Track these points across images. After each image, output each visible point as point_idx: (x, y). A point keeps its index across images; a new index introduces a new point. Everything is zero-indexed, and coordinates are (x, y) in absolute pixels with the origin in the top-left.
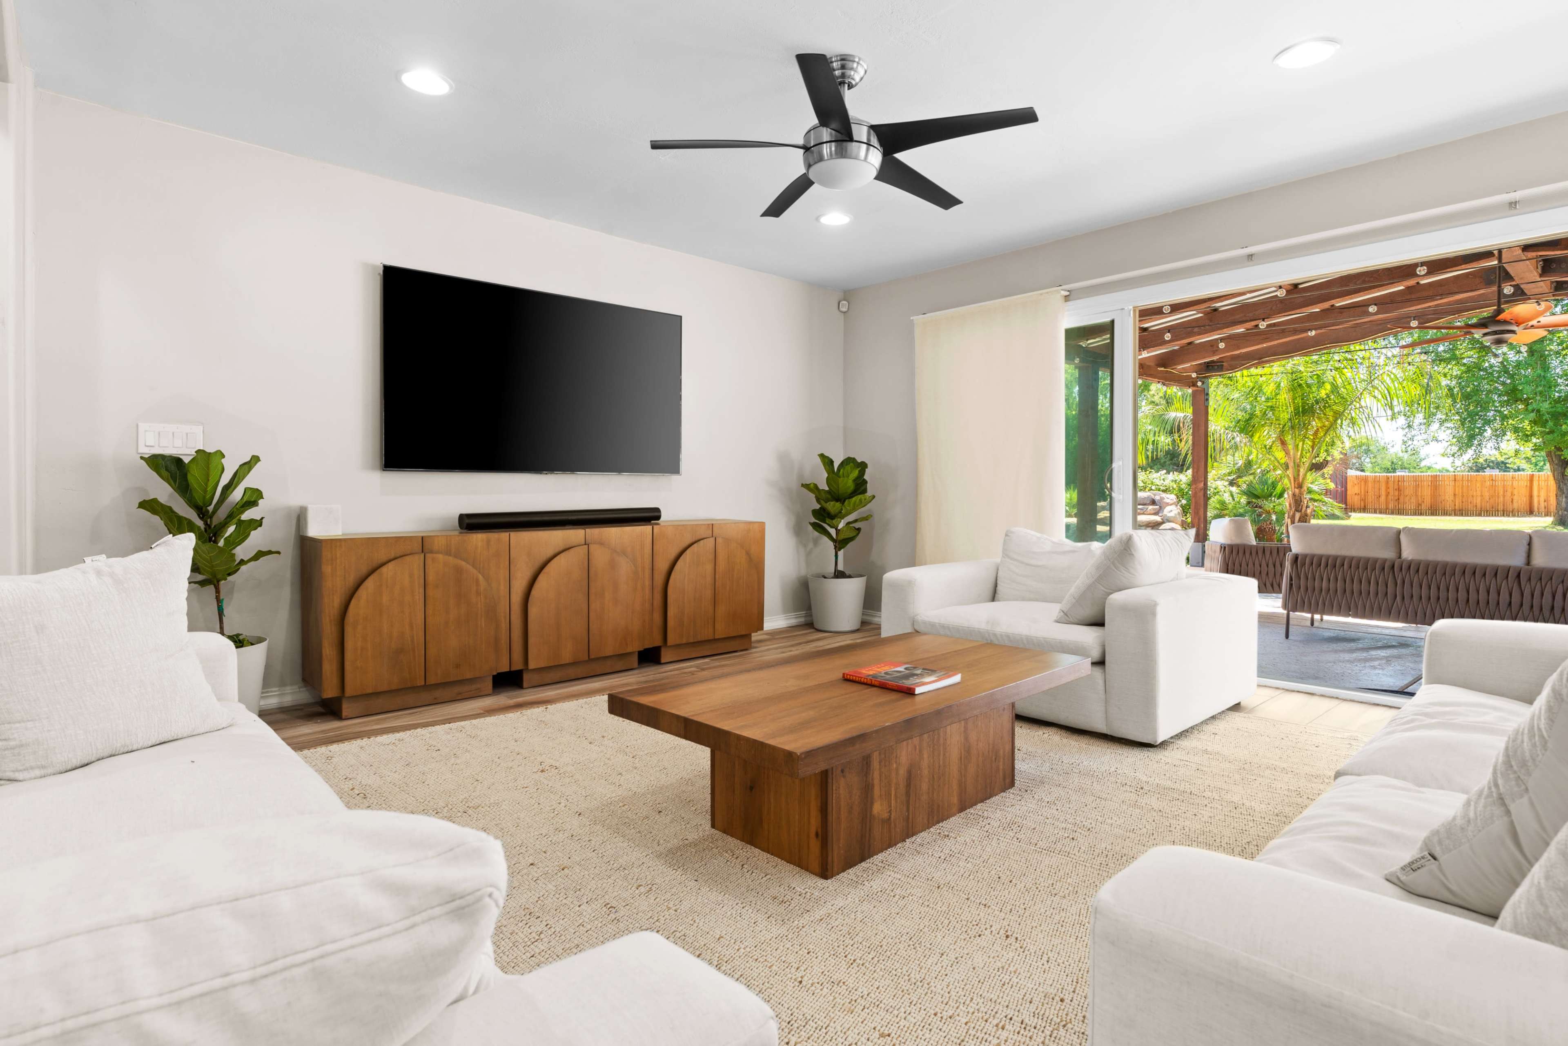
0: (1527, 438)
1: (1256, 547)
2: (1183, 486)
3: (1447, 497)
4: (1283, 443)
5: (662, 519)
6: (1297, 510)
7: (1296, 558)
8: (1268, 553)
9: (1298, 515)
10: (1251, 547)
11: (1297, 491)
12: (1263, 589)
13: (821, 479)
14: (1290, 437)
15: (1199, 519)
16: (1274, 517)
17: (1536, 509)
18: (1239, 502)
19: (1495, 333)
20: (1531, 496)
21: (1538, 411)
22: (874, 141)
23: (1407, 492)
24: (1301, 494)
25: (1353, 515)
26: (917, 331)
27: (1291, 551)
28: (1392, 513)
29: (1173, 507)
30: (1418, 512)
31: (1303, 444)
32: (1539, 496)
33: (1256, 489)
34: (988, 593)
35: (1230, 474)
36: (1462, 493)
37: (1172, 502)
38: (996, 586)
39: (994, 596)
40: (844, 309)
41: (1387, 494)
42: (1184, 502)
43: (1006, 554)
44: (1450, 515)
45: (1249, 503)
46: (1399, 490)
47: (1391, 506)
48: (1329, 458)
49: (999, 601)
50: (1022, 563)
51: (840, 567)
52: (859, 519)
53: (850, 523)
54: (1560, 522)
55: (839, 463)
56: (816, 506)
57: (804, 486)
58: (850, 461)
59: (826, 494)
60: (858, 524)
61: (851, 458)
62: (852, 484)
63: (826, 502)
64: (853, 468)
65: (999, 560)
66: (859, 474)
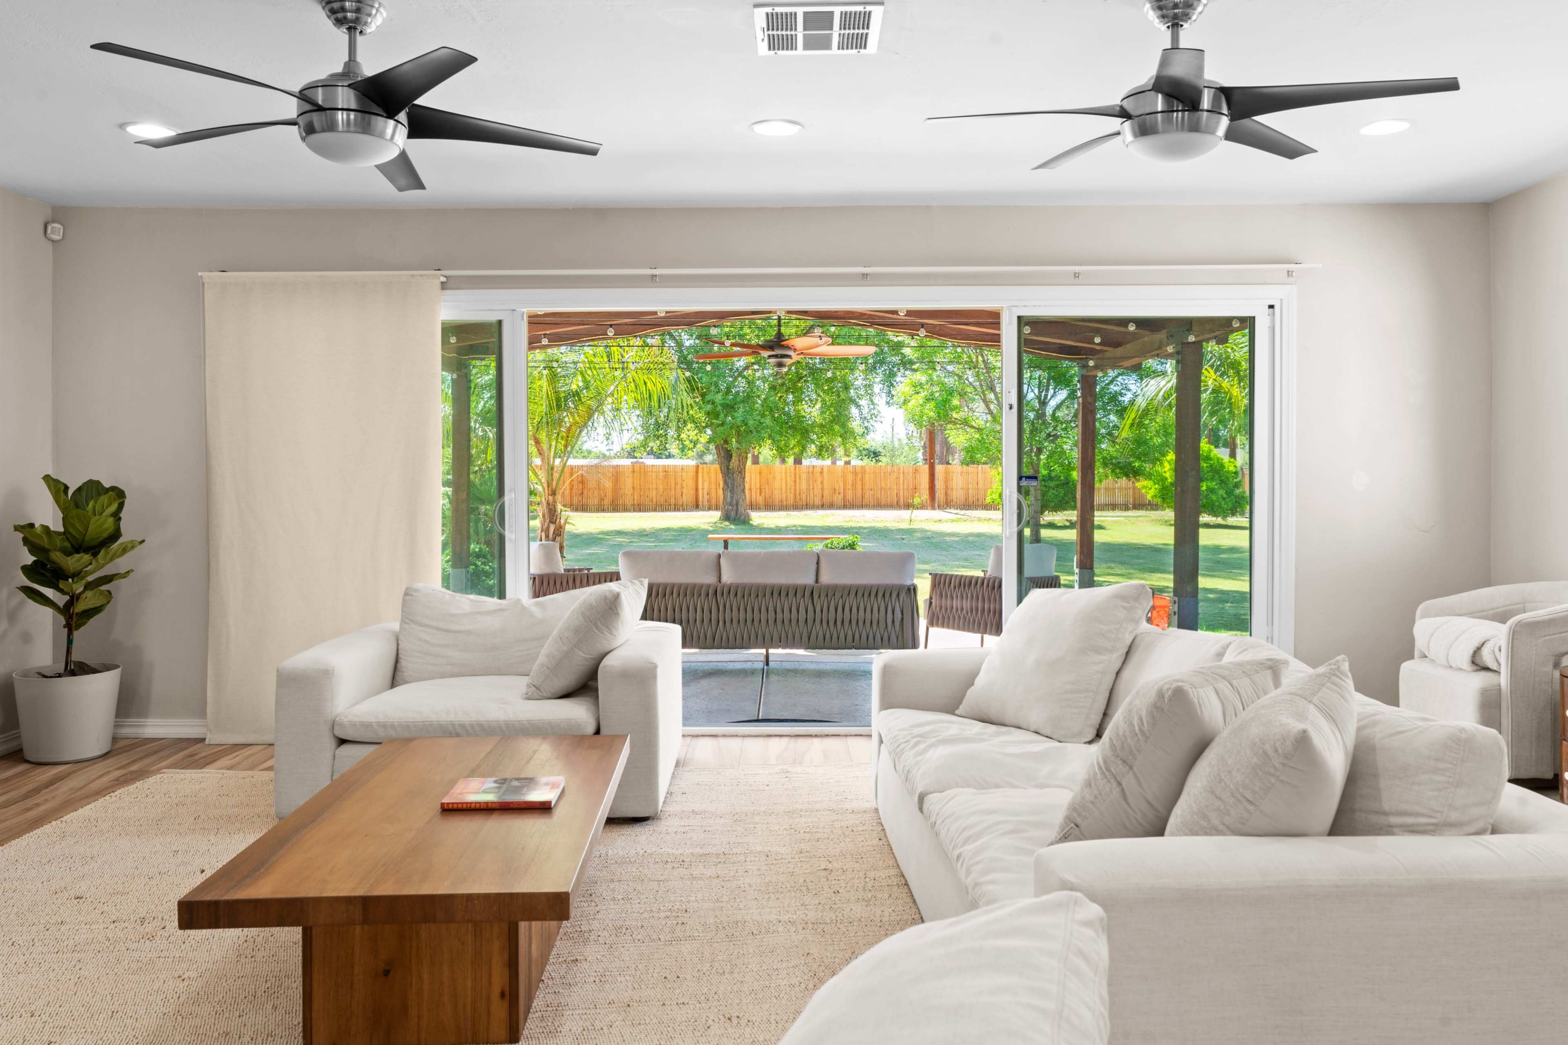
0: (701, 430)
1: (566, 576)
3: (627, 491)
4: (537, 442)
6: (551, 522)
8: (578, 582)
9: (552, 528)
10: (561, 575)
11: (551, 498)
14: (544, 434)
17: (700, 503)
19: (776, 356)
20: (697, 489)
21: (713, 403)
24: (555, 502)
26: (210, 296)
31: (556, 443)
32: (703, 489)
34: (390, 672)
36: (640, 485)
38: (397, 661)
39: (394, 676)
40: (56, 237)
43: (407, 617)
44: (629, 511)
49: (406, 682)
50: (438, 629)
51: (76, 657)
52: (108, 579)
53: (88, 586)
54: (727, 517)
55: (79, 489)
56: (30, 559)
57: (17, 528)
58: (93, 489)
59: (58, 542)
60: (104, 588)
61: (98, 483)
62: (100, 525)
63: (57, 557)
64: (104, 499)
65: (396, 626)
66: (114, 507)
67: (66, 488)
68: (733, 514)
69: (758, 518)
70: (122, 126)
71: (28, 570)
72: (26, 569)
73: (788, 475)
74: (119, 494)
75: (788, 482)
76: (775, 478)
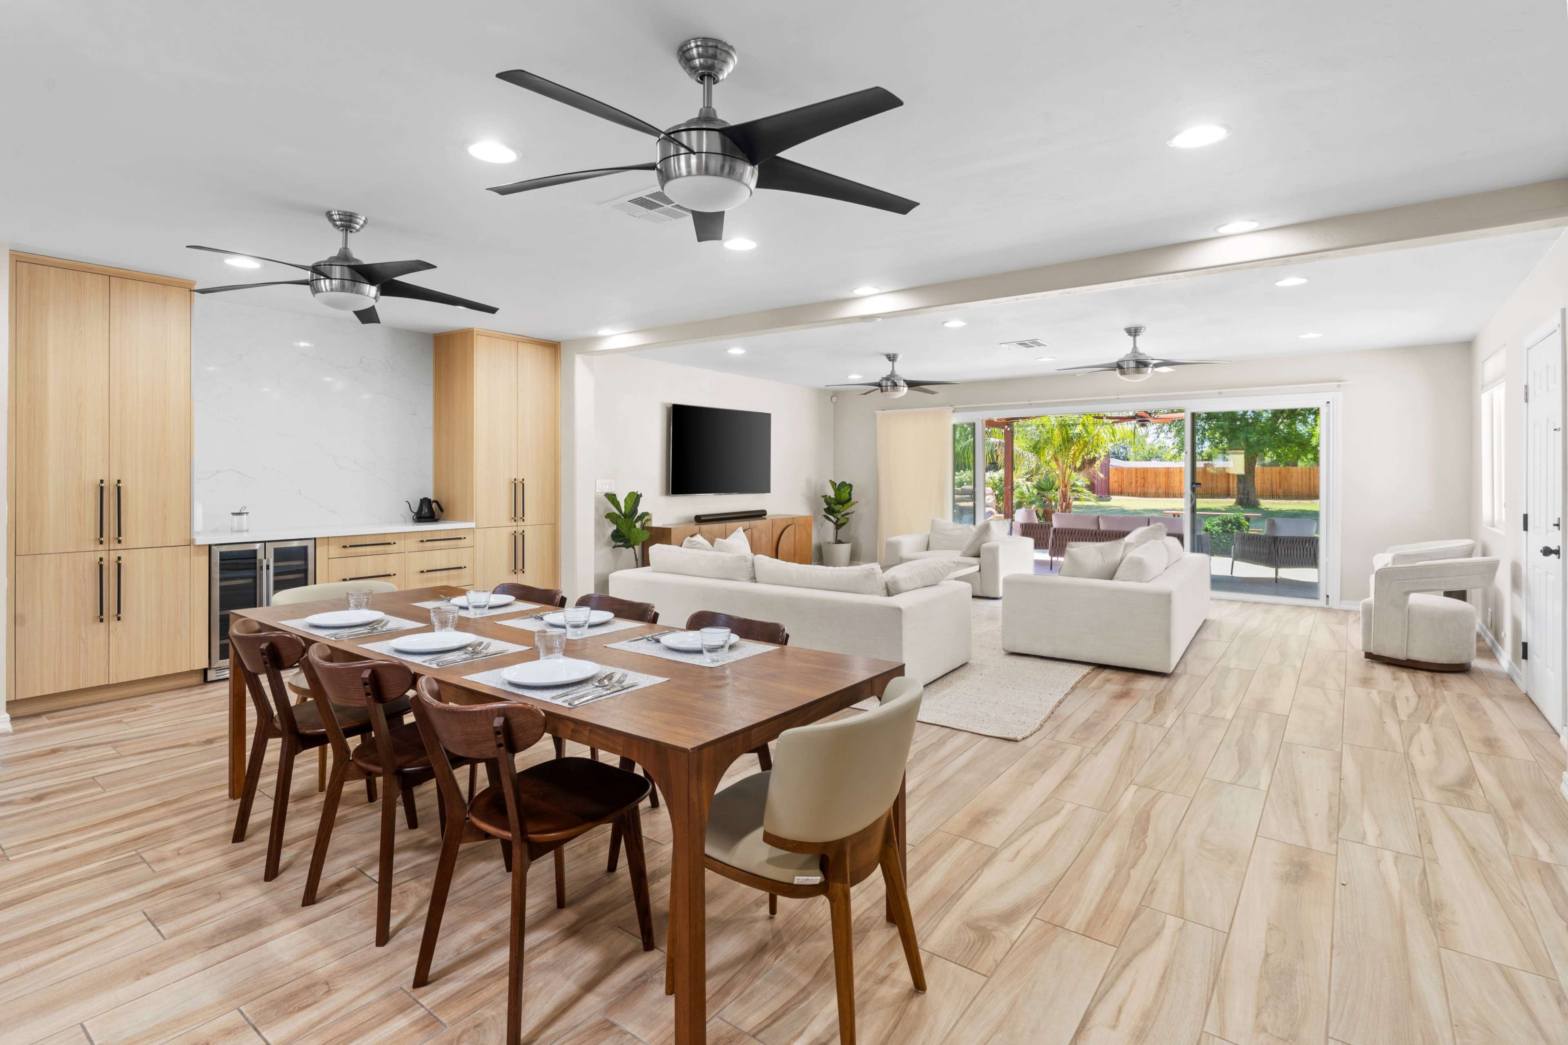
1: (1038, 524)
2: (997, 481)
3: (1176, 485)
4: (1057, 458)
5: (767, 515)
6: (1064, 501)
7: (1055, 530)
8: (1044, 528)
9: (1064, 504)
10: (1036, 524)
11: (1064, 489)
12: (1037, 546)
13: (831, 493)
14: (1060, 455)
15: (1009, 508)
16: (1053, 503)
17: (1231, 493)
18: (1032, 493)
22: (905, 385)
23: (1149, 480)
24: (1066, 490)
25: (1113, 497)
26: (878, 419)
27: (1052, 526)
28: (1140, 496)
29: (990, 496)
30: (1157, 495)
33: (1043, 485)
34: (925, 547)
35: (1026, 474)
37: (990, 493)
38: (928, 544)
39: (928, 549)
40: (834, 401)
41: (1137, 481)
42: (997, 492)
44: (1178, 497)
45: (1038, 494)
46: (1144, 478)
47: (1139, 490)
48: (1097, 455)
49: (932, 550)
50: (941, 534)
51: (838, 538)
52: (847, 514)
53: (843, 516)
54: (1240, 502)
55: (839, 485)
56: (826, 506)
57: (823, 496)
58: (843, 484)
59: (833, 501)
60: (846, 516)
61: (845, 482)
62: (845, 496)
63: (833, 505)
64: (846, 488)
65: (929, 533)
66: (849, 490)
67: (836, 484)
68: (1245, 501)
69: (1266, 504)
70: (847, 376)
71: (826, 510)
72: (825, 509)
73: (1304, 475)
74: (851, 486)
75: (1304, 479)
76: (1292, 476)
